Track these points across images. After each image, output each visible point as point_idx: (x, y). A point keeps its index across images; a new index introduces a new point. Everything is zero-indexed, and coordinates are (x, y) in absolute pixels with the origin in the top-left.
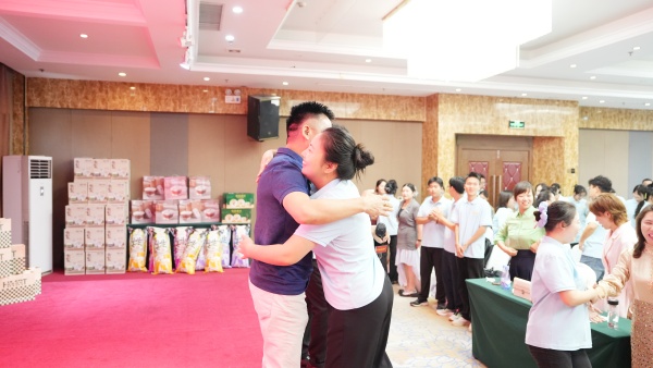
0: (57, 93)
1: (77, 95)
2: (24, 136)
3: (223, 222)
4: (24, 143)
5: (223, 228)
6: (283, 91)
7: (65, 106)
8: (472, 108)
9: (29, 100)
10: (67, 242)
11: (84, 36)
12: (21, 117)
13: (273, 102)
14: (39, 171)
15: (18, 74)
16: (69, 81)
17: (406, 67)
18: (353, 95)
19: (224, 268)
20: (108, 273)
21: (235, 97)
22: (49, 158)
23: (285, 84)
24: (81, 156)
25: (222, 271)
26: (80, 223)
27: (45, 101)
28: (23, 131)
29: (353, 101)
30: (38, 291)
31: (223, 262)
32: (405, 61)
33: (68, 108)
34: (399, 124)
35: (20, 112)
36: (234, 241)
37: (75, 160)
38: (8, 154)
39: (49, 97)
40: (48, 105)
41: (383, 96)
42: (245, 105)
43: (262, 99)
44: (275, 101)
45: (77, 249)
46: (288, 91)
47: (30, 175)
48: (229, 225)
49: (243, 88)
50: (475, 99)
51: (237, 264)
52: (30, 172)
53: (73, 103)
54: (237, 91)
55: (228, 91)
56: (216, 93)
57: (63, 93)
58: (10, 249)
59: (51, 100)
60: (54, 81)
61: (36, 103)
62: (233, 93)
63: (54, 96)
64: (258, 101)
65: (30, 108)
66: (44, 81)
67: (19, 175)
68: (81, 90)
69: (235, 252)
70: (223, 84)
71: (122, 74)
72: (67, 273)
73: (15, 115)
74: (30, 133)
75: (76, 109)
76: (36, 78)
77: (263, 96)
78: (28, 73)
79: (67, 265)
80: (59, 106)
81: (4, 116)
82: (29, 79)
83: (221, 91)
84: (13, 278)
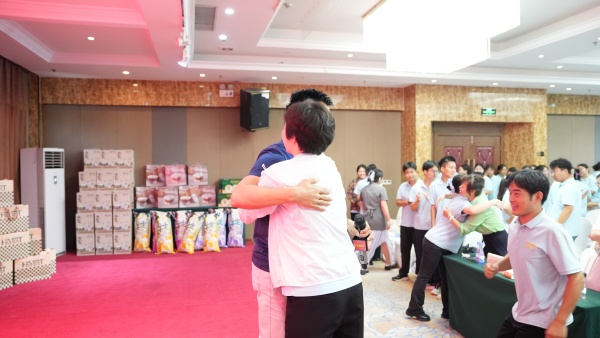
0: (68, 91)
1: (85, 92)
2: (39, 131)
3: (220, 205)
4: (39, 137)
5: (219, 211)
6: (272, 85)
7: (75, 102)
8: (447, 97)
9: (43, 98)
10: (78, 226)
11: (91, 38)
12: (36, 113)
13: (263, 95)
14: (52, 162)
15: (32, 74)
16: (78, 80)
17: (384, 61)
18: (336, 87)
19: (221, 248)
20: (115, 253)
21: (229, 92)
22: (61, 150)
23: (274, 78)
24: (89, 148)
25: (219, 250)
26: (90, 209)
27: (57, 98)
28: (38, 126)
29: (337, 93)
30: (54, 271)
31: (220, 243)
32: (384, 55)
33: (78, 105)
34: (379, 113)
35: (35, 109)
36: (230, 223)
37: (85, 151)
38: (25, 147)
39: (60, 94)
40: (60, 101)
41: (364, 88)
42: (238, 98)
43: (253, 93)
44: (266, 94)
45: (87, 232)
46: (276, 85)
47: (44, 166)
48: (225, 208)
49: (235, 83)
50: (449, 89)
51: (233, 244)
52: (44, 163)
53: (82, 100)
54: (231, 86)
55: (222, 86)
56: (211, 88)
57: (73, 91)
58: (27, 233)
59: (63, 97)
60: (65, 80)
61: (49, 100)
62: (227, 88)
63: (65, 94)
64: (249, 94)
65: (44, 105)
66: (56, 80)
67: (35, 166)
68: (89, 88)
69: (231, 233)
70: (217, 79)
71: (126, 73)
72: (79, 254)
73: (30, 112)
74: (44, 127)
75: (85, 105)
76: (48, 78)
77: (254, 90)
78: (42, 73)
79: (79, 247)
80: (69, 103)
81: (21, 112)
82: (43, 78)
83: (215, 86)
84: (31, 258)
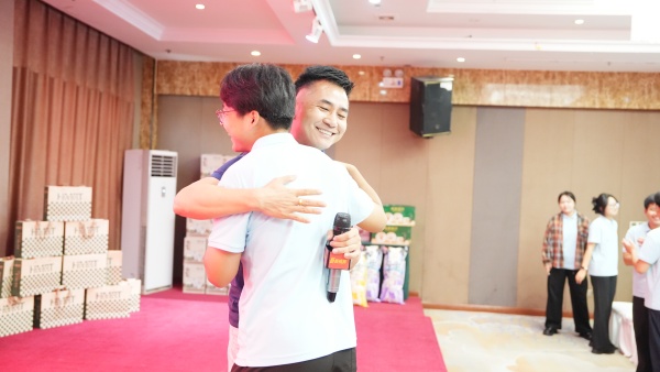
0: (188, 78)
1: (208, 79)
2: (152, 128)
3: (373, 241)
4: (151, 137)
5: (372, 249)
6: (461, 71)
7: (195, 93)
9: (159, 87)
10: (187, 253)
11: (200, 7)
12: (149, 106)
13: (442, 86)
14: (161, 168)
15: (148, 57)
16: (201, 63)
17: (628, 28)
18: (562, 74)
19: (369, 302)
21: (396, 80)
22: (173, 154)
23: (461, 60)
24: (210, 152)
25: (365, 304)
26: (203, 232)
27: (175, 87)
28: (150, 122)
29: (562, 83)
30: (136, 308)
31: (368, 294)
32: (628, 18)
33: (198, 96)
35: (148, 101)
36: (386, 267)
37: (203, 156)
38: (131, 148)
39: (178, 82)
40: (178, 92)
41: (611, 74)
42: (408, 90)
43: (427, 82)
44: (447, 84)
45: (197, 263)
46: (467, 70)
47: (150, 173)
48: (380, 246)
49: (406, 68)
51: (387, 297)
52: (150, 169)
53: (204, 90)
54: (399, 72)
55: (387, 72)
56: (371, 75)
57: (194, 78)
58: (105, 256)
59: (181, 86)
60: (186, 64)
61: (166, 90)
62: (393, 75)
63: (184, 82)
64: (421, 84)
65: (160, 96)
66: (174, 64)
67: (140, 172)
68: (213, 74)
69: (386, 282)
70: (377, 62)
71: (256, 53)
72: (185, 290)
73: (143, 104)
74: (158, 124)
75: (207, 97)
76: (166, 61)
77: (431, 77)
78: (159, 55)
79: (186, 280)
80: (188, 93)
81: (129, 105)
82: (160, 62)
83: (378, 72)
84: (107, 289)
